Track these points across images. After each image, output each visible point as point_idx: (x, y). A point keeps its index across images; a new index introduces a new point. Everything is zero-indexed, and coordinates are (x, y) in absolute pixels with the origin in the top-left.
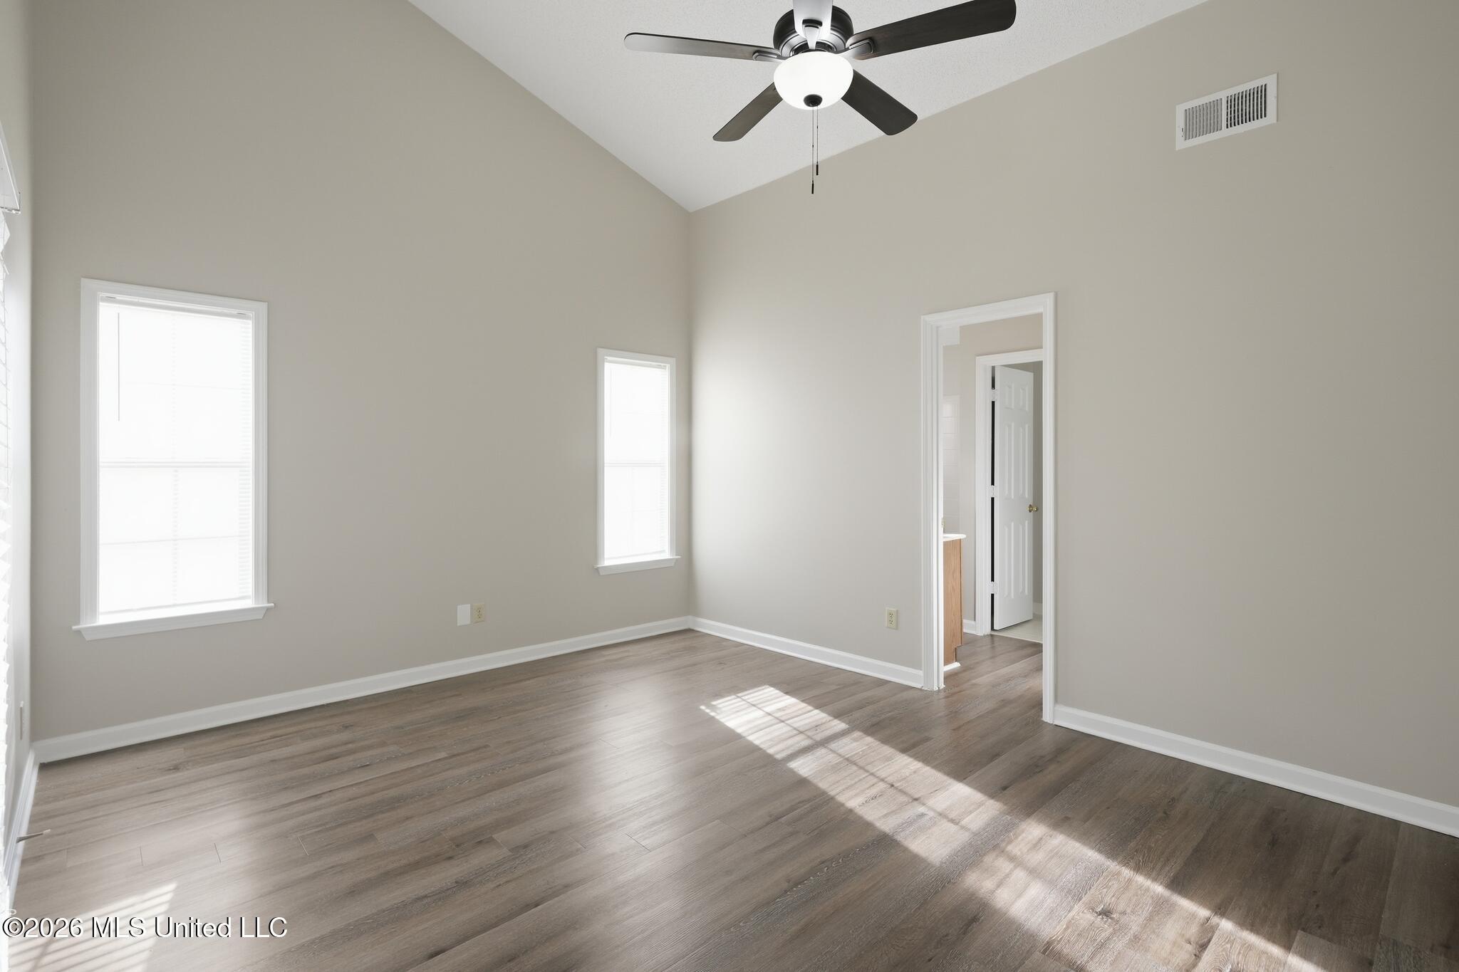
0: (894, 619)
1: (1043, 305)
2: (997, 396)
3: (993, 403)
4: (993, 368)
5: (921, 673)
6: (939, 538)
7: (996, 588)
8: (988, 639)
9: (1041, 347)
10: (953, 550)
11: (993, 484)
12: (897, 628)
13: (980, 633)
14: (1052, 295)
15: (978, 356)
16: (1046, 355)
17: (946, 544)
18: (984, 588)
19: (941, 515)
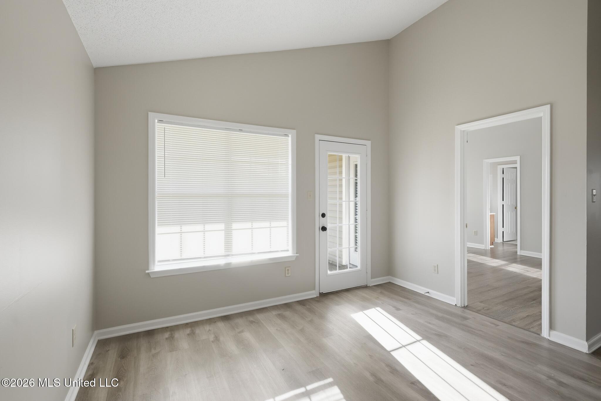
0: (476, 233)
1: (518, 158)
2: (505, 176)
3: (503, 178)
4: (503, 169)
5: (484, 245)
6: (489, 214)
7: (504, 229)
8: (502, 244)
9: (517, 163)
10: (492, 217)
11: (503, 200)
12: (477, 235)
13: (499, 242)
14: (519, 156)
15: (499, 165)
16: (518, 165)
17: (490, 215)
18: (500, 230)
19: (489, 208)
